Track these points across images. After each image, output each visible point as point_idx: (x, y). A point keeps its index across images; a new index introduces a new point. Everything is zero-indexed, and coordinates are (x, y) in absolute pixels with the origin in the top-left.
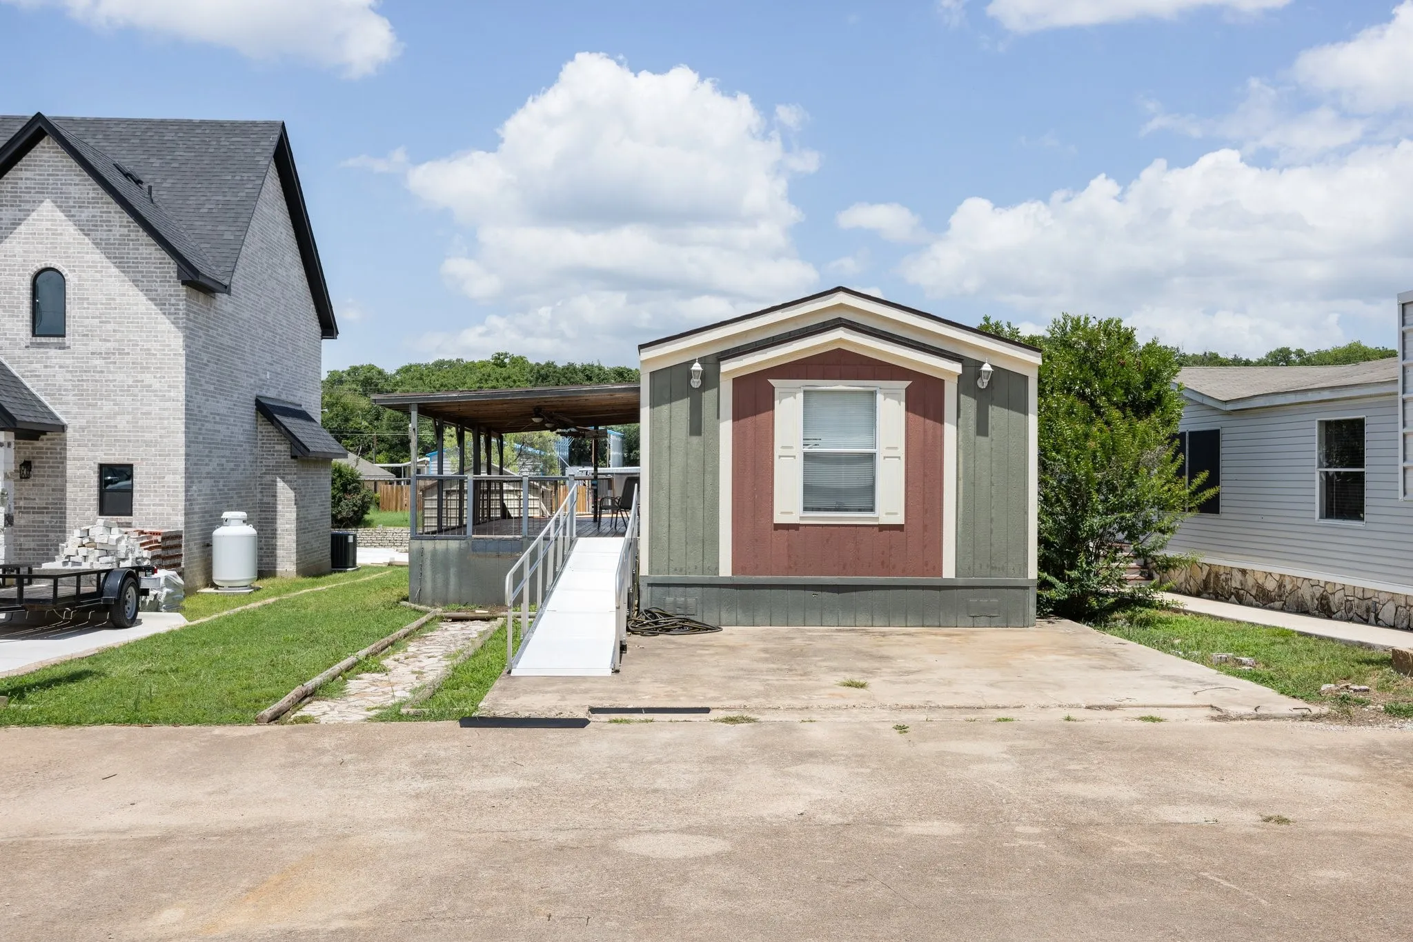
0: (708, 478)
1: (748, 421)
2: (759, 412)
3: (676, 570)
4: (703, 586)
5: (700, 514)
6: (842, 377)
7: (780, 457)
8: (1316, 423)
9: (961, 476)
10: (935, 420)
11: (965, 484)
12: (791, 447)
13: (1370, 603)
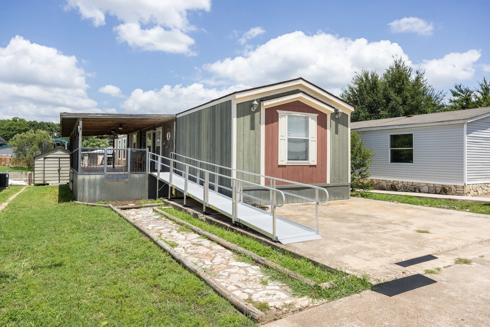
0: (257, 147)
1: (270, 125)
2: (274, 123)
3: (246, 184)
4: (255, 190)
5: (254, 162)
6: (299, 111)
7: (280, 139)
8: (389, 135)
9: (331, 148)
10: (325, 128)
11: (332, 151)
12: (284, 136)
13: (416, 186)
